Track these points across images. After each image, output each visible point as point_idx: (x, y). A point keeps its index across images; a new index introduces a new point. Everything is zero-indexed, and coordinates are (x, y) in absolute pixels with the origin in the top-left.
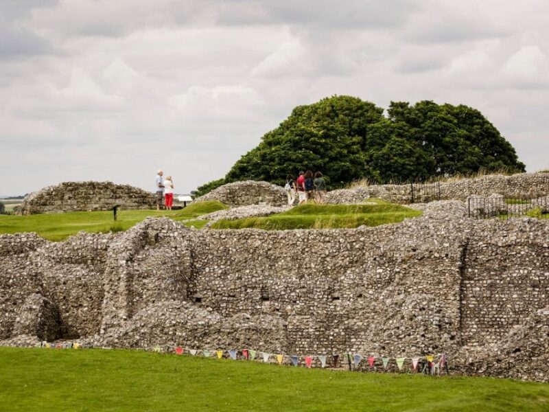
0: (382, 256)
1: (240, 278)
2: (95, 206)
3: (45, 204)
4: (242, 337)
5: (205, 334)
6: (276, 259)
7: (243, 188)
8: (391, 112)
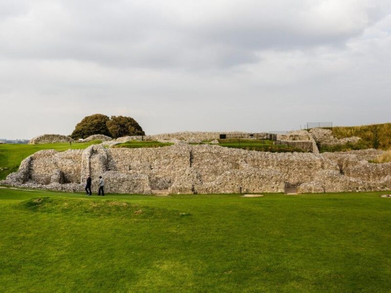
0: (167, 156)
1: (122, 163)
2: (54, 141)
3: (39, 141)
4: (135, 182)
5: (123, 181)
6: (133, 157)
7: (97, 137)
8: (111, 118)
